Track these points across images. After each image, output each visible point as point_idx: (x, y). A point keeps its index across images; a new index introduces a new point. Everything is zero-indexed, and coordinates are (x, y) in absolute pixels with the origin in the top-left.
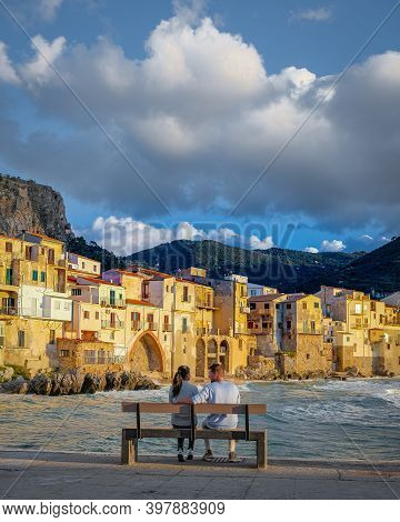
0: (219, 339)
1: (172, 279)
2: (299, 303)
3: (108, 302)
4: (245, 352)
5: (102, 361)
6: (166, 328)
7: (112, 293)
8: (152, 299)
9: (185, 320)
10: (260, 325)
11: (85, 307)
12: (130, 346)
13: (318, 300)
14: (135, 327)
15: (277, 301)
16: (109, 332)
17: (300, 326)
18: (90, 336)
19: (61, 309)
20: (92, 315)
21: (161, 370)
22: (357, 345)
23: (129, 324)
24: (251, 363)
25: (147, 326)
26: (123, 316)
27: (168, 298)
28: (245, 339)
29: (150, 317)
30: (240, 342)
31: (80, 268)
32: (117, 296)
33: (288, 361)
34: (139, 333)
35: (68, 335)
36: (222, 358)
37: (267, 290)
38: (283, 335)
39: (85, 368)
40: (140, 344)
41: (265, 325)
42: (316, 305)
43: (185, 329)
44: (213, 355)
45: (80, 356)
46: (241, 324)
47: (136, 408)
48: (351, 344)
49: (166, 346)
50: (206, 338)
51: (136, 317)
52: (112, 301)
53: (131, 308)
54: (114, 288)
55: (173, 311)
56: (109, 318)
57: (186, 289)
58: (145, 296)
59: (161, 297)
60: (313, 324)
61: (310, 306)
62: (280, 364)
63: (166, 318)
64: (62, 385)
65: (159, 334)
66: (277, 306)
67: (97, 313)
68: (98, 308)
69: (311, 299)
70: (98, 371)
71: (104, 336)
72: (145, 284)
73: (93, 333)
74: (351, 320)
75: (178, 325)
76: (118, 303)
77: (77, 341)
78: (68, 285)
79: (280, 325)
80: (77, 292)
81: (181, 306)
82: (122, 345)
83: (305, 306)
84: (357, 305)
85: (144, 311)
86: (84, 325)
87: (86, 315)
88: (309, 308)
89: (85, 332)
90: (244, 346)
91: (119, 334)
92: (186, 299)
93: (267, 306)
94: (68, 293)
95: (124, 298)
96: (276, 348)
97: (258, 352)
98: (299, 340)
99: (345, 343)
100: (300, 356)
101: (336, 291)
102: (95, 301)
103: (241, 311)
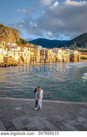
0: (35, 57)
1: (26, 47)
2: (48, 51)
5: (12, 61)
6: (25, 55)
7: (14, 50)
8: (22, 51)
11: (9, 52)
12: (18, 58)
14: (19, 55)
15: (45, 50)
17: (48, 54)
18: (11, 57)
19: (5, 53)
20: (11, 54)
21: (24, 62)
22: (60, 57)
23: (18, 55)
24: (40, 60)
25: (21, 55)
26: (17, 53)
27: (25, 50)
29: (22, 54)
30: (39, 57)
31: (13, 45)
36: (35, 60)
37: (44, 48)
38: (46, 56)
39: (9, 62)
40: (20, 58)
41: (43, 54)
42: (51, 51)
43: (28, 55)
44: (33, 59)
45: (8, 60)
46: (39, 54)
48: (59, 57)
49: (25, 58)
50: (32, 57)
51: (19, 54)
52: (15, 51)
53: (18, 52)
55: (26, 52)
56: (14, 54)
57: (28, 49)
58: (21, 50)
59: (24, 50)
60: (51, 54)
62: (45, 61)
65: (23, 56)
68: (12, 52)
69: (51, 50)
70: (11, 63)
71: (13, 57)
72: (21, 48)
74: (59, 53)
75: (27, 55)
77: (8, 58)
78: (7, 48)
83: (49, 51)
84: (60, 51)
85: (20, 53)
86: (9, 55)
88: (50, 51)
91: (16, 56)
92: (28, 50)
93: (43, 51)
94: (7, 50)
95: (17, 50)
96: (45, 58)
98: (48, 57)
99: (58, 57)
100: (48, 59)
101: (57, 48)
102: (11, 51)
103: (39, 52)
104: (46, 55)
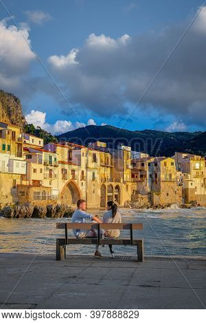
0: (114, 184)
1: (86, 149)
2: (162, 162)
3: (48, 163)
4: (130, 192)
5: (44, 198)
6: (83, 178)
7: (50, 157)
9: (94, 174)
10: (139, 176)
11: (34, 166)
12: (61, 189)
13: (173, 161)
14: (64, 178)
15: (149, 161)
16: (48, 181)
17: (162, 176)
18: (37, 183)
19: (20, 167)
20: (38, 171)
22: (197, 187)
23: (60, 176)
24: (134, 199)
25: (71, 177)
26: (57, 171)
27: (83, 159)
28: (130, 184)
29: (73, 171)
30: (127, 186)
31: (31, 143)
32: (53, 159)
33: (156, 198)
34: (66, 181)
35: (24, 183)
36: (116, 196)
37: (143, 155)
38: (153, 181)
39: (34, 202)
40: (67, 188)
41: (142, 176)
42: (172, 164)
43: (94, 179)
44: (111, 194)
45: (31, 195)
46: (127, 175)
47: (65, 226)
48: (193, 187)
49: (82, 189)
50: (107, 184)
51: (64, 171)
52: (51, 162)
53: (61, 166)
54: (51, 154)
55: (87, 168)
56: (48, 172)
57: (94, 155)
58: (70, 159)
59: (80, 160)
60: (170, 175)
61: (169, 164)
62: (151, 199)
63: (83, 172)
64: (20, 212)
65: (78, 182)
66: (149, 165)
67: (41, 170)
68: (42, 166)
69: (169, 160)
70: (42, 204)
71: (46, 183)
72: (70, 152)
73: (39, 181)
74: (193, 172)
76: (53, 163)
77: (29, 187)
78: (23, 152)
79: (151, 176)
80: (29, 157)
81: (92, 165)
82: (56, 188)
83: (165, 164)
84: (197, 163)
85: (69, 168)
86: (34, 177)
87: (35, 171)
88: (168, 166)
89: (34, 181)
90: (129, 188)
91: (54, 182)
92: (95, 161)
93: (143, 165)
94: (24, 157)
95: (58, 160)
96: (149, 190)
97: (137, 192)
98: (162, 185)
99: (190, 187)
100: (163, 194)
101: (184, 155)
102: (40, 162)
103: (127, 167)
104: (155, 178)
